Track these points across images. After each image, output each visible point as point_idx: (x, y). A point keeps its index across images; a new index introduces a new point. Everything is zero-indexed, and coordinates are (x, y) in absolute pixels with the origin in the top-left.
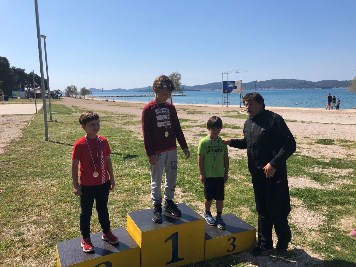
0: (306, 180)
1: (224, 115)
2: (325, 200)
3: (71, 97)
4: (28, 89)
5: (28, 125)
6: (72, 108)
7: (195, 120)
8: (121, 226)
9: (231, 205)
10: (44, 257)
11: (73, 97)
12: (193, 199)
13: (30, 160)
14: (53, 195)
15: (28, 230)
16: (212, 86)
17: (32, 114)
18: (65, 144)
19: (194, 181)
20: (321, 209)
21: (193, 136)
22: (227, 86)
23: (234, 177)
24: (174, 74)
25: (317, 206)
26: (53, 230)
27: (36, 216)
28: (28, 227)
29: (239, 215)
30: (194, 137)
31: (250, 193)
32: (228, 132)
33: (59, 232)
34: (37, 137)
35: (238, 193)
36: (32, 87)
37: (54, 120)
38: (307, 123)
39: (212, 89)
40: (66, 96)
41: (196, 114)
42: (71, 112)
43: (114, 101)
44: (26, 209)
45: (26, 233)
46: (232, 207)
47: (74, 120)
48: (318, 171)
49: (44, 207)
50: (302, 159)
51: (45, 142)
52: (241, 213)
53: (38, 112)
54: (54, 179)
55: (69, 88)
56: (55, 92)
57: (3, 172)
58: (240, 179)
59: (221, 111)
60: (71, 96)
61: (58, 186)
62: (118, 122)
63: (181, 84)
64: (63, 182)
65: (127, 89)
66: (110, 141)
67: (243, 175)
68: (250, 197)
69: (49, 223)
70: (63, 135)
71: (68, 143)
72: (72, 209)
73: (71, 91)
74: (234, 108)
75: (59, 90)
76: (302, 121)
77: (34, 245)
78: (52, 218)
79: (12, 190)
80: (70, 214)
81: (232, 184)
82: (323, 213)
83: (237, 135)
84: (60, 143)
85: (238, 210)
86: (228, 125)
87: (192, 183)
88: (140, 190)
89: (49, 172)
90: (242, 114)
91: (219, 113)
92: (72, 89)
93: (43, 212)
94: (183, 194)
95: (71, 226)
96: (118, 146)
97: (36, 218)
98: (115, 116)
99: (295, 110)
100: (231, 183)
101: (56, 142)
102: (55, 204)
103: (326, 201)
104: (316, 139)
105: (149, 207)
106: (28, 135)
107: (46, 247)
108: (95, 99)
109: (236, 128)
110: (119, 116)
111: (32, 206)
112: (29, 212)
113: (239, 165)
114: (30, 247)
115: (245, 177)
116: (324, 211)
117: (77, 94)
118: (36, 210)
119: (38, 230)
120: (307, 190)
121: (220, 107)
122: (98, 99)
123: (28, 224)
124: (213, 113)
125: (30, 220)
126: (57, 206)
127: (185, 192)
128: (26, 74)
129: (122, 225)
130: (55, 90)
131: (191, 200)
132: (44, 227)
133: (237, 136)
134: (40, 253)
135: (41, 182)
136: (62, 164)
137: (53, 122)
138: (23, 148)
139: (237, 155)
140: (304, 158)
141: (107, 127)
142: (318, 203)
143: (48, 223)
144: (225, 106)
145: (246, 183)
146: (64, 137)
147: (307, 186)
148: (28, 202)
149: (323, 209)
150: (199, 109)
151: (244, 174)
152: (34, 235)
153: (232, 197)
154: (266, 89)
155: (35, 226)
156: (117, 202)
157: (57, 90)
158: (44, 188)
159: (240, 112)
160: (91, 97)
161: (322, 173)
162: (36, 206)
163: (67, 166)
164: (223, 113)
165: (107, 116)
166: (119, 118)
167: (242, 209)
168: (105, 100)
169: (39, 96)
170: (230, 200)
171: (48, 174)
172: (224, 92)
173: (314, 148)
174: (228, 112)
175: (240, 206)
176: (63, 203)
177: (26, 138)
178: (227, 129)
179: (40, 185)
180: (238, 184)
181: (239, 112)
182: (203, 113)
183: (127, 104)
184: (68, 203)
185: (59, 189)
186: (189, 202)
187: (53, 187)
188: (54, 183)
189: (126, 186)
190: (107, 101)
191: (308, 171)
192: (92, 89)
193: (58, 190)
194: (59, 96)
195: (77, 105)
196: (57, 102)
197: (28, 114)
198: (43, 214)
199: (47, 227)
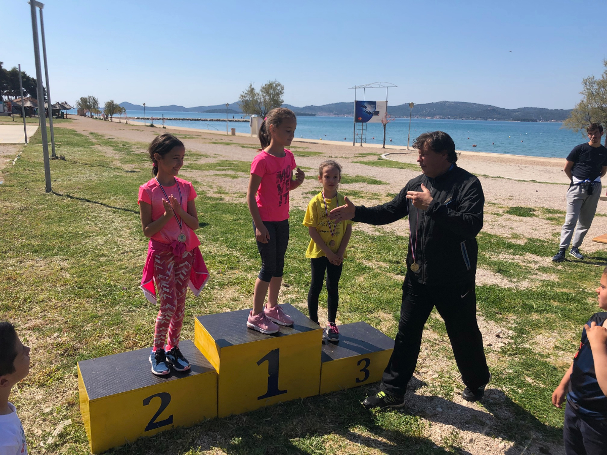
0: (485, 272)
1: (355, 160)
2: (514, 305)
3: (89, 117)
4: (8, 98)
5: (11, 163)
6: (91, 136)
7: (306, 166)
8: (184, 338)
9: (363, 308)
10: (55, 385)
11: (92, 117)
12: (301, 297)
13: (21, 225)
14: (65, 285)
15: (26, 340)
16: (337, 109)
17: (19, 144)
18: (81, 199)
19: (304, 269)
20: (507, 318)
21: (302, 194)
22: (362, 111)
23: (370, 264)
24: (271, 84)
25: (501, 314)
26: (68, 342)
27: (38, 318)
28: (24, 336)
29: (376, 325)
30: (304, 195)
31: (396, 291)
32: (362, 189)
33: (79, 345)
34: (31, 184)
35: (375, 290)
36: (17, 94)
37: (58, 156)
38: (493, 178)
39: (335, 114)
40: (78, 115)
41: (308, 156)
42: (89, 144)
43: (164, 128)
44: (19, 307)
46: (365, 312)
47: (95, 158)
48: (505, 258)
49: (51, 304)
50: (482, 238)
51: (44, 195)
52: (379, 322)
53: (28, 141)
54: (64, 257)
55: (84, 100)
56: (58, 107)
58: (379, 268)
59: (350, 152)
60: (88, 114)
61: (73, 271)
63: (282, 102)
64: (81, 263)
65: (187, 107)
67: (384, 261)
68: (394, 298)
69: (61, 331)
70: (77, 183)
71: (87, 197)
72: (99, 309)
73: (87, 106)
74: (372, 148)
75: (66, 103)
76: (485, 175)
77: (36, 365)
78: (66, 323)
80: (96, 317)
81: (366, 275)
82: (510, 325)
83: (376, 194)
84: (71, 197)
85: (375, 317)
86: (363, 177)
87: (300, 272)
88: (214, 281)
89: (56, 245)
90: (386, 160)
91: (347, 156)
92: (89, 103)
93: (48, 312)
94: (285, 289)
95: (98, 336)
97: (38, 322)
99: (474, 156)
100: (364, 274)
101: (66, 195)
102: (70, 301)
103: (515, 307)
104: (505, 206)
105: (230, 308)
106: (14, 182)
107: (58, 369)
108: (131, 122)
109: (375, 184)
111: (30, 302)
112: (25, 312)
113: (378, 245)
115: (387, 265)
116: (512, 322)
117: (98, 112)
118: (37, 308)
119: (42, 342)
120: (487, 289)
121: (350, 147)
122: (135, 122)
123: (24, 332)
124: (336, 155)
125: (27, 325)
126: (74, 304)
127: (288, 287)
128: (5, 70)
129: (184, 336)
130: (58, 103)
131: (298, 298)
132: (53, 337)
133: (376, 197)
134: (49, 378)
135: (42, 263)
136: (77, 233)
137: (57, 160)
138: (7, 204)
140: (485, 236)
142: (503, 309)
143: (60, 330)
145: (388, 274)
146: (79, 186)
147: (486, 281)
148: (23, 296)
149: (510, 318)
150: (313, 149)
151: (385, 259)
152: (35, 349)
153: (365, 297)
154: (428, 118)
155: (37, 334)
157: (63, 103)
158: (48, 273)
159: (383, 156)
160: (123, 118)
161: (513, 261)
162: (37, 303)
163: (86, 237)
164: (353, 156)
167: (381, 315)
168: (149, 124)
169: (29, 113)
170: (362, 300)
171: (53, 250)
172: (357, 120)
173: (501, 220)
174: (363, 154)
175: (378, 310)
176: (83, 298)
177: (11, 186)
178: (360, 184)
179: (42, 268)
180: (376, 276)
181: (381, 155)
182: (320, 155)
183: (188, 134)
184: (92, 298)
185: (75, 276)
186: (296, 301)
187: (63, 271)
188: (65, 264)
190: (152, 126)
191: (490, 258)
192: (126, 103)
193: (74, 278)
194: (65, 113)
195: (100, 132)
196: (63, 123)
197: (11, 144)
198: (49, 315)
199: (58, 337)
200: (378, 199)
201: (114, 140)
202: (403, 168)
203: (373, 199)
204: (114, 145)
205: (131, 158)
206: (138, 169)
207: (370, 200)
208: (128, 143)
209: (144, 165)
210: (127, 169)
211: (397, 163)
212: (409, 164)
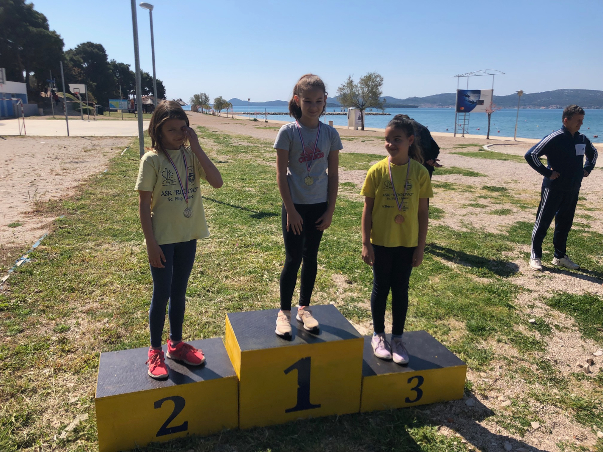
1: (453, 151)
3: (201, 112)
5: (120, 154)
9: (431, 314)
11: (203, 112)
12: (363, 296)
14: (130, 269)
15: (78, 324)
16: (441, 100)
17: (132, 137)
26: (114, 328)
27: (96, 302)
28: (78, 319)
31: (473, 296)
32: (455, 181)
34: (130, 173)
35: (449, 293)
39: (439, 105)
43: (266, 122)
44: (83, 289)
45: (72, 329)
46: (433, 318)
49: (111, 288)
52: (448, 331)
54: (138, 242)
55: (197, 98)
57: (64, 226)
59: (450, 143)
60: (200, 110)
61: (141, 256)
62: (264, 155)
66: (244, 186)
68: (470, 303)
69: (112, 317)
73: (199, 103)
74: (474, 139)
75: (181, 100)
77: (80, 350)
79: (70, 256)
81: (442, 276)
83: (470, 187)
85: (444, 325)
86: (458, 169)
88: (274, 273)
89: (134, 230)
90: (488, 151)
91: (446, 147)
92: (202, 99)
93: (107, 296)
94: (347, 286)
95: (144, 325)
96: (253, 196)
97: (95, 305)
98: (263, 146)
100: (440, 274)
102: (130, 286)
106: (117, 170)
107: (97, 356)
108: (237, 117)
109: (471, 176)
110: (268, 146)
111: (94, 285)
112: (86, 295)
114: (72, 352)
117: (208, 108)
118: (98, 292)
119: (92, 327)
121: (450, 137)
122: (241, 116)
123: (79, 315)
125: (84, 308)
127: (352, 284)
131: (359, 297)
132: (102, 322)
133: (469, 189)
134: (86, 364)
135: (117, 247)
138: (104, 190)
139: (462, 223)
141: (244, 163)
143: (111, 315)
144: (459, 136)
148: (88, 278)
152: (84, 333)
153: (436, 300)
154: (543, 108)
155: (90, 318)
156: (230, 290)
158: (119, 257)
159: (485, 147)
160: (230, 114)
162: (100, 286)
164: (451, 147)
165: (250, 144)
166: (268, 149)
167: (452, 324)
168: (252, 119)
169: (149, 109)
170: (431, 304)
171: (130, 235)
172: (459, 110)
174: (463, 145)
175: (449, 317)
176: (143, 284)
178: (454, 176)
179: (114, 252)
180: (453, 277)
181: (483, 146)
185: (141, 261)
186: (356, 301)
187: (133, 256)
188: (137, 249)
189: (251, 264)
190: (255, 120)
191: (597, 262)
192: (235, 100)
193: (140, 263)
195: (206, 126)
197: (126, 137)
198: (107, 299)
199: (107, 322)
200: (471, 191)
201: (217, 133)
202: (505, 160)
203: (466, 191)
204: (216, 137)
205: (228, 149)
206: (231, 159)
207: (462, 193)
208: (229, 136)
209: (238, 156)
210: (221, 160)
211: (500, 154)
212: (513, 156)
